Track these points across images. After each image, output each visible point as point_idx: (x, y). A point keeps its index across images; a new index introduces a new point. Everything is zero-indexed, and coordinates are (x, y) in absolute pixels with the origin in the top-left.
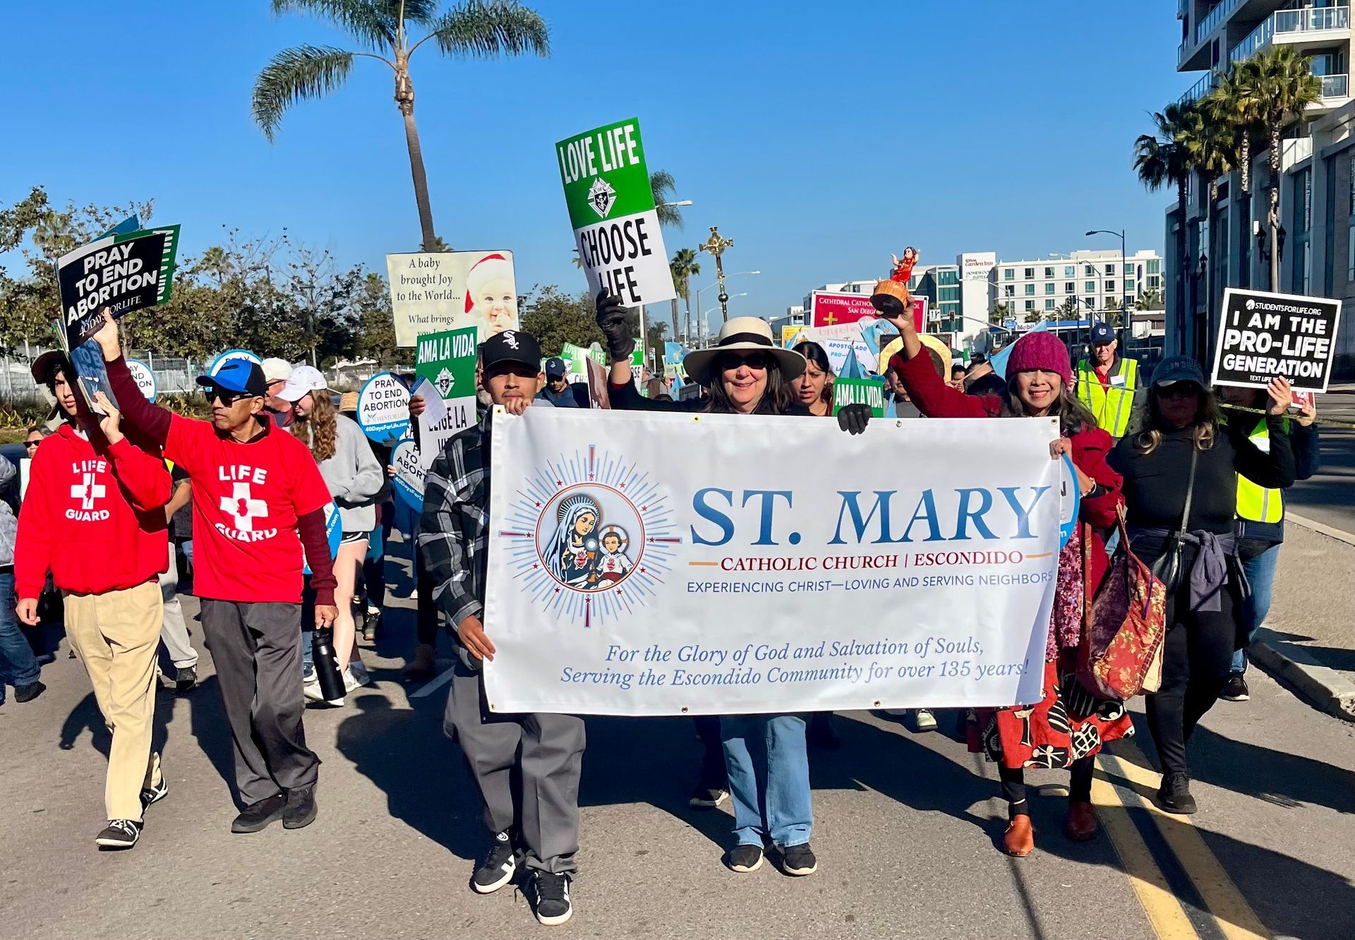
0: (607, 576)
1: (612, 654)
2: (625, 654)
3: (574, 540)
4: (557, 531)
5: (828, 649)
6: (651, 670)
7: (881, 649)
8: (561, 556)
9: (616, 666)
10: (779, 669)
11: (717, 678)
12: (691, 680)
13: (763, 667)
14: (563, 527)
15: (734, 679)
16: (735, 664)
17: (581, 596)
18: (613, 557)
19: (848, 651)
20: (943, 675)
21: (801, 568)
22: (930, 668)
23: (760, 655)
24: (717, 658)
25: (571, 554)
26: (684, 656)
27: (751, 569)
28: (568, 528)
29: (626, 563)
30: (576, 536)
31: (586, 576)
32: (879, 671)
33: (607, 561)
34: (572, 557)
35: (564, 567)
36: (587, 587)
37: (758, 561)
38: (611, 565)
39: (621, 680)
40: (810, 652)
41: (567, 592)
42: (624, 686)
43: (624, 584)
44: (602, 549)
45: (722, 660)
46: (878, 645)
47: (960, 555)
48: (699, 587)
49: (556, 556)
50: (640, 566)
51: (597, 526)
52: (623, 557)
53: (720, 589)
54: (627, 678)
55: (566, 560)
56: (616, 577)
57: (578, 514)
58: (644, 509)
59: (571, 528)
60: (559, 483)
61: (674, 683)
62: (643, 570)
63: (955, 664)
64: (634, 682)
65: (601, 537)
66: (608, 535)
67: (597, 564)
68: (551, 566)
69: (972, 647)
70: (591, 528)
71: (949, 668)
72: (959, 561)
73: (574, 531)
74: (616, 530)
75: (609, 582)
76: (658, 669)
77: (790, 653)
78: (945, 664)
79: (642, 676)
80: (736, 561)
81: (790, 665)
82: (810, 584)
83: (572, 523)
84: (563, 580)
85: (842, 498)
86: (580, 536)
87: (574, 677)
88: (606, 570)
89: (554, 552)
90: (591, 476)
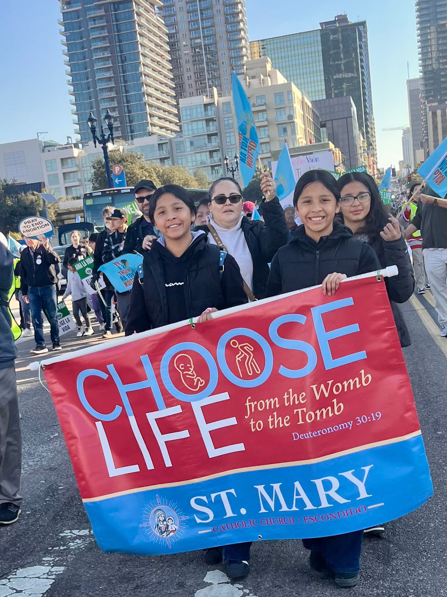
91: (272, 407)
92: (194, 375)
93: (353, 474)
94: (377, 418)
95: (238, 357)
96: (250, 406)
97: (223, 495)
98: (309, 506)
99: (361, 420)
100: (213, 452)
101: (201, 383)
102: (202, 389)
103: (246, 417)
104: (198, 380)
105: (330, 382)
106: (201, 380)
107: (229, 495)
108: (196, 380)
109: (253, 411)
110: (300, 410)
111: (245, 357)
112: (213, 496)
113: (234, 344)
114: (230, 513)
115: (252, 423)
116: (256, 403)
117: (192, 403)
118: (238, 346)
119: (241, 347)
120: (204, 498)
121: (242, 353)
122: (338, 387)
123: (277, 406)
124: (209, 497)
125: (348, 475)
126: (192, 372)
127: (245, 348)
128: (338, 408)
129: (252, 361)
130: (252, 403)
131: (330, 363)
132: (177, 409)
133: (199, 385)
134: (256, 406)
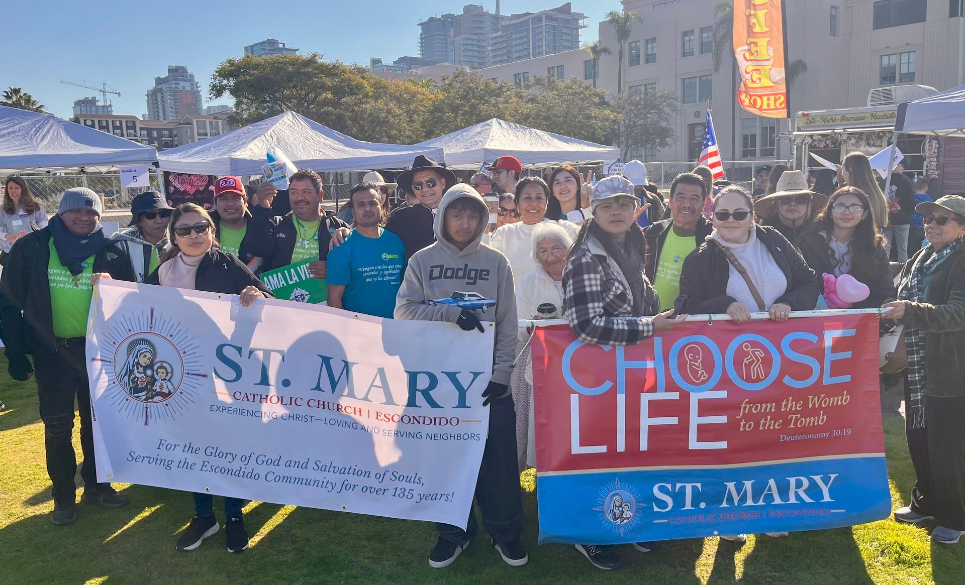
0: (159, 394)
1: (161, 445)
2: (169, 446)
3: (138, 368)
4: (127, 361)
5: (311, 464)
6: (186, 459)
7: (352, 471)
8: (129, 378)
9: (164, 454)
10: (274, 473)
11: (229, 471)
12: (213, 469)
13: (262, 470)
14: (131, 359)
15: (241, 474)
16: (242, 464)
17: (141, 405)
18: (162, 382)
19: (327, 469)
20: (394, 495)
21: (291, 404)
22: (385, 490)
23: (260, 462)
24: (230, 457)
25: (136, 377)
26: (208, 453)
27: (254, 401)
28: (134, 360)
29: (171, 387)
30: (139, 366)
31: (145, 392)
32: (349, 486)
33: (159, 384)
34: (136, 379)
35: (131, 385)
36: (146, 399)
37: (259, 396)
38: (161, 387)
39: (166, 463)
40: (297, 464)
41: (133, 401)
42: (168, 468)
43: (169, 400)
44: (156, 376)
45: (233, 459)
46: (350, 469)
47: (412, 418)
48: (218, 408)
49: (126, 377)
50: (179, 390)
51: (152, 361)
52: (169, 383)
53: (232, 412)
54: (170, 463)
55: (133, 381)
56: (165, 396)
57: (141, 352)
58: (185, 353)
59: (136, 361)
60: (130, 330)
61: (201, 470)
62: (181, 393)
63: (403, 490)
64: (174, 466)
65: (155, 368)
66: (159, 367)
67: (153, 385)
68: (123, 384)
69: (417, 480)
70: (148, 362)
71: (399, 491)
72: (411, 422)
73: (138, 363)
74: (164, 365)
75: (160, 398)
76: (191, 458)
77: (282, 462)
78: (396, 489)
79: (180, 462)
80: (243, 394)
81: (282, 471)
82: (298, 416)
83: (136, 357)
84: (131, 394)
85: (321, 360)
86: (141, 366)
87: (136, 459)
88: (158, 390)
89: (125, 375)
90: (151, 327)
91: (768, 411)
92: (699, 367)
93: (822, 478)
94: (847, 433)
95: (746, 360)
96: (745, 407)
97: (689, 488)
98: (778, 500)
99: (836, 433)
100: (694, 444)
101: (704, 377)
102: (703, 382)
103: (738, 417)
104: (703, 373)
105: (822, 396)
106: (705, 374)
107: (694, 488)
108: (700, 372)
109: (746, 412)
110: (794, 416)
111: (753, 361)
112: (678, 485)
113: (747, 347)
114: (688, 506)
115: (743, 423)
116: (752, 405)
117: (691, 393)
118: (750, 350)
119: (752, 352)
120: (669, 486)
121: (751, 357)
122: (826, 400)
123: (773, 410)
124: (674, 486)
125: (818, 479)
126: (699, 364)
127: (756, 353)
128: (821, 419)
129: (759, 366)
130: (748, 405)
131: (827, 380)
132: (675, 396)
133: (702, 378)
134: (751, 408)
